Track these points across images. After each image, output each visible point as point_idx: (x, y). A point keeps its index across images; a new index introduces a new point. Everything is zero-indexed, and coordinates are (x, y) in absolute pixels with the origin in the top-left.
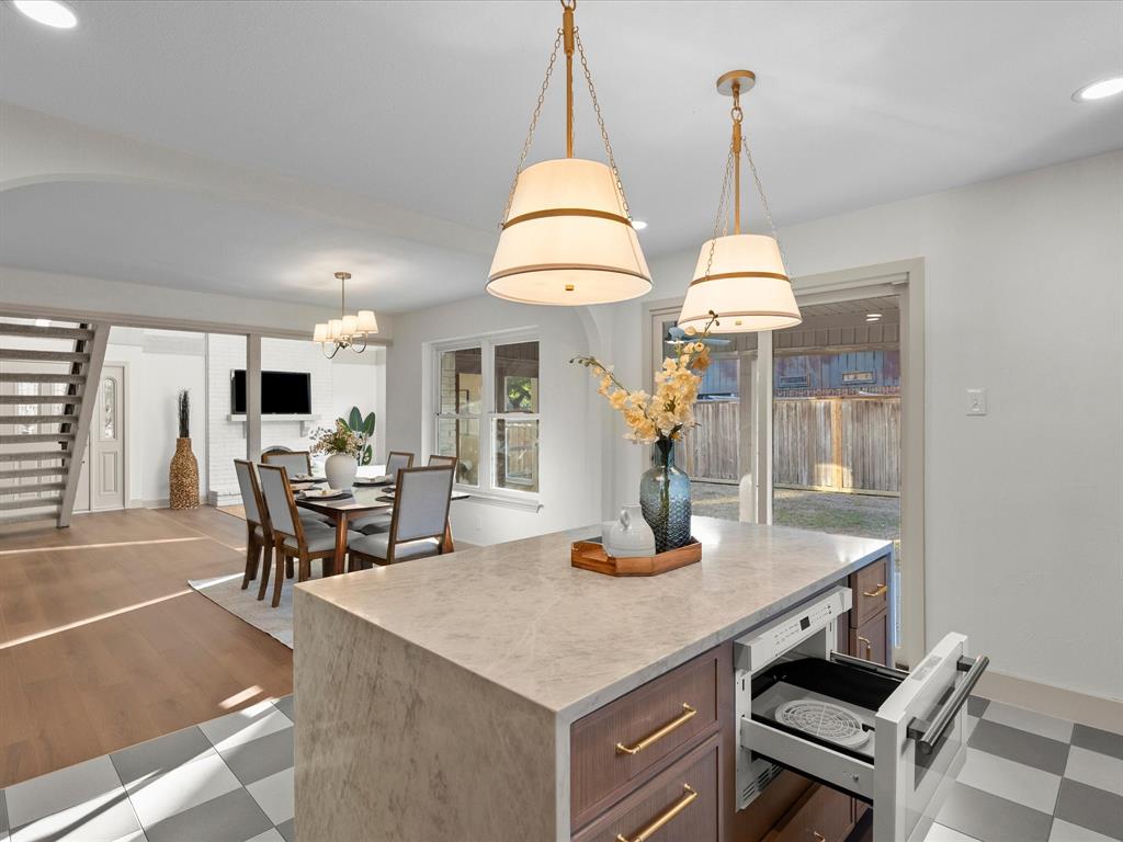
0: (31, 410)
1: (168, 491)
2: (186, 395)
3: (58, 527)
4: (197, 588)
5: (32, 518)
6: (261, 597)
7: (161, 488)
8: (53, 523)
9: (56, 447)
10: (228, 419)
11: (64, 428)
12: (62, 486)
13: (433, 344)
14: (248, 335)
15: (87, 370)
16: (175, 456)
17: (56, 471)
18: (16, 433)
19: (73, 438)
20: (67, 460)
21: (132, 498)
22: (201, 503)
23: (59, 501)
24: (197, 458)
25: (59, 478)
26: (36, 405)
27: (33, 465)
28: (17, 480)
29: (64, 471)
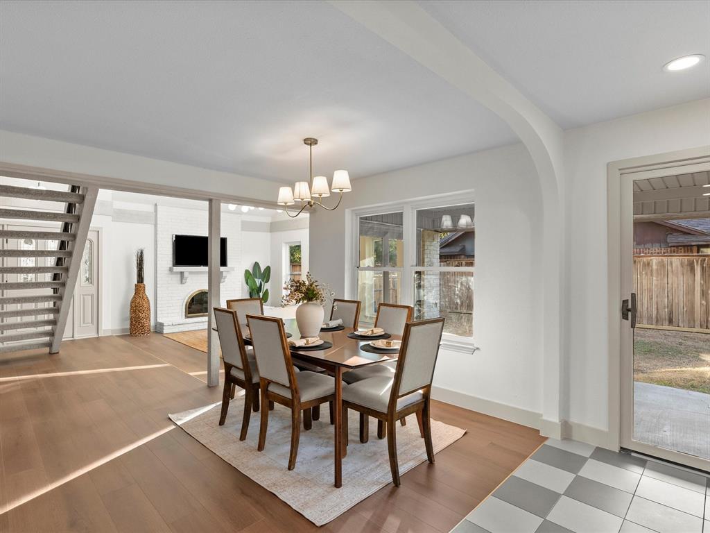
0: (29, 262)
1: (129, 322)
2: (142, 253)
3: (50, 353)
4: (179, 423)
5: (31, 346)
6: (243, 437)
7: (123, 320)
8: (47, 350)
9: (49, 292)
10: (171, 270)
11: (56, 277)
12: (54, 322)
13: (353, 211)
14: (210, 201)
15: (77, 229)
16: (134, 297)
17: (49, 311)
18: (19, 281)
19: (64, 285)
20: (58, 303)
21: (103, 328)
22: (152, 330)
23: (51, 334)
24: (149, 298)
25: (51, 316)
26: (34, 258)
27: (31, 306)
28: (19, 318)
29: (56, 310)
